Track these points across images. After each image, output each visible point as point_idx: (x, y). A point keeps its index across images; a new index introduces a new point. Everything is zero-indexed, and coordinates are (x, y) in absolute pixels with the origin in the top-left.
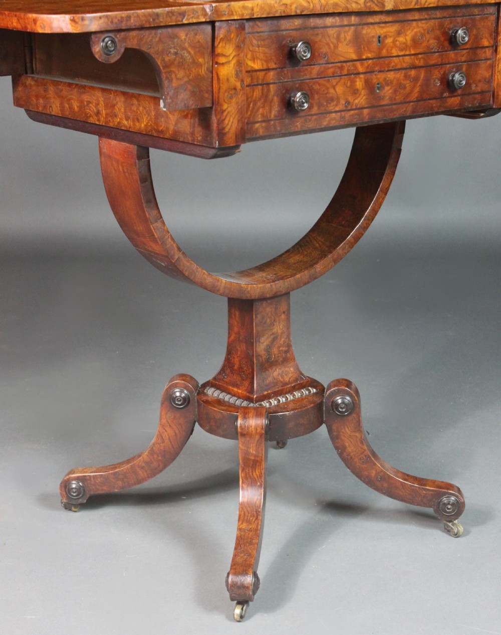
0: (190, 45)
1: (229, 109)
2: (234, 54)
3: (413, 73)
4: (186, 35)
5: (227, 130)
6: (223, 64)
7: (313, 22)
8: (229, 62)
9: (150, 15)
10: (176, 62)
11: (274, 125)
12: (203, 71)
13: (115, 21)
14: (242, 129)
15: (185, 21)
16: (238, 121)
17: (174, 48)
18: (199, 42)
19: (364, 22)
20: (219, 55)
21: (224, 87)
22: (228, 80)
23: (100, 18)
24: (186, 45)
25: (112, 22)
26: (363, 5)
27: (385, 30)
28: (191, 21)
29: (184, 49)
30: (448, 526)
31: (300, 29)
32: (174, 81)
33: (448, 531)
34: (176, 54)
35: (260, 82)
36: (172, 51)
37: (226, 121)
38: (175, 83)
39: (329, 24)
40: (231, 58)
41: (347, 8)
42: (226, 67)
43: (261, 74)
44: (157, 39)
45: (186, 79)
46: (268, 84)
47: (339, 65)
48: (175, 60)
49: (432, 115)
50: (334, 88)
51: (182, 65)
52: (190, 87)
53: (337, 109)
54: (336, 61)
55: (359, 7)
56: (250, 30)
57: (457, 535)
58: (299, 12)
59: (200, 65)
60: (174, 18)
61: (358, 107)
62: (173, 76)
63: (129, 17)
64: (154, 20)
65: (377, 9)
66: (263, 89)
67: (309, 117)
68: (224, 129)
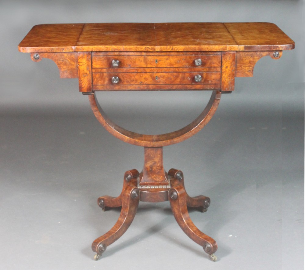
0: (68, 58)
1: (84, 80)
2: (86, 62)
3: (175, 74)
4: (67, 55)
5: (83, 86)
6: (81, 65)
7: (123, 54)
8: (84, 65)
9: (50, 49)
10: (63, 63)
11: (106, 87)
12: (74, 67)
13: (37, 50)
14: (90, 87)
15: (64, 51)
16: (88, 84)
17: (62, 59)
18: (72, 57)
19: (148, 55)
20: (79, 62)
21: (82, 72)
22: (83, 70)
23: (31, 49)
24: (67, 58)
25: (35, 50)
26: (144, 49)
27: (159, 58)
28: (66, 51)
29: (66, 59)
30: (211, 257)
31: (117, 56)
32: (62, 69)
33: (211, 259)
34: (63, 61)
35: (99, 72)
36: (61, 60)
37: (83, 84)
38: (62, 70)
39: (131, 55)
40: (85, 63)
41: (136, 50)
42: (82, 66)
43: (100, 70)
44: (55, 56)
45: (67, 69)
46: (103, 73)
47: (137, 69)
48: (62, 63)
49: (187, 90)
50: (134, 76)
51: (65, 64)
52: (69, 72)
53: (136, 84)
54: (135, 67)
55: (142, 50)
56: (94, 55)
57: (214, 261)
58: (113, 50)
59: (73, 65)
60: (59, 50)
61: (147, 84)
62: (62, 67)
63: (42, 49)
64: (51, 50)
65: (151, 51)
66: (100, 75)
67: (123, 86)
68: (82, 86)
